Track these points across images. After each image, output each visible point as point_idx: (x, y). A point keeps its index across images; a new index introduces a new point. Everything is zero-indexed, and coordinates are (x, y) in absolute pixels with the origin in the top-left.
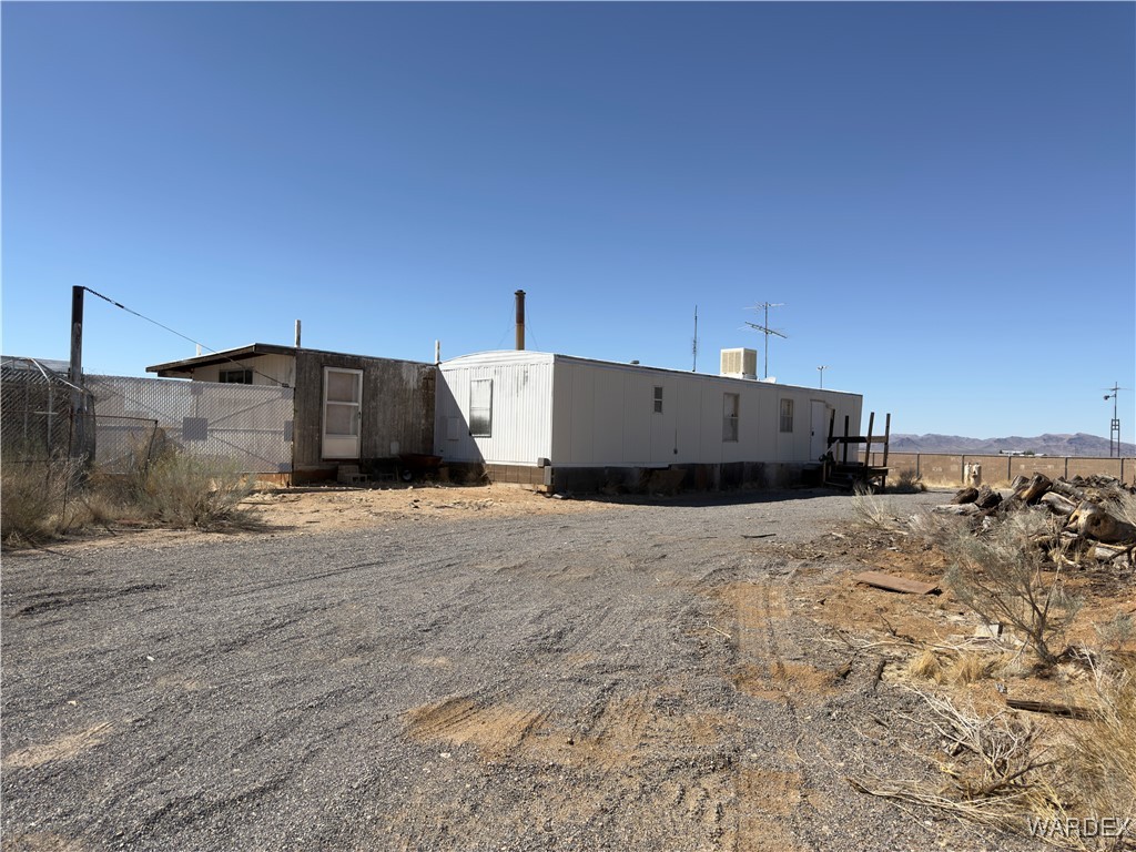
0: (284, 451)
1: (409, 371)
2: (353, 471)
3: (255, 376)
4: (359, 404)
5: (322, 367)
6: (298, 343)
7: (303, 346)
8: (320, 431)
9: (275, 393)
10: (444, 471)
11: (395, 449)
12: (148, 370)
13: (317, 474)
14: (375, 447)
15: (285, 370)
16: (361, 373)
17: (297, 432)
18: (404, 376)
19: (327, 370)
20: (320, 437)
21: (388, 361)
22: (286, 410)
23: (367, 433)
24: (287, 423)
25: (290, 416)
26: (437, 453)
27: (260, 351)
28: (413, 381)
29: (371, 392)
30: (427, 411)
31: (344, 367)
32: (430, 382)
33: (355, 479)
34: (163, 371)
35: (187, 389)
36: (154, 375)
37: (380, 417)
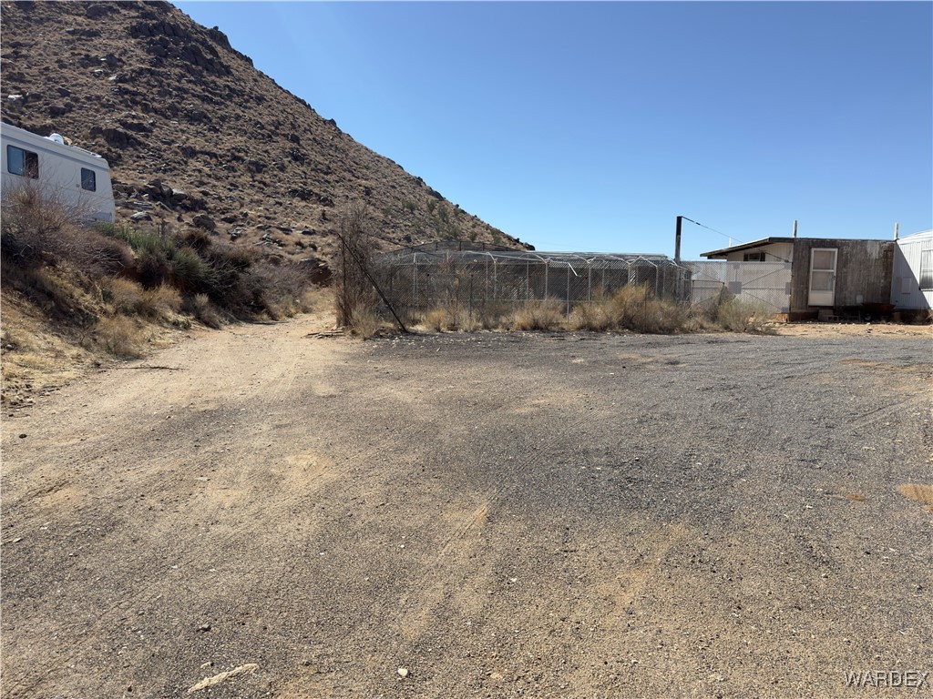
0: (785, 300)
1: (873, 246)
2: (830, 314)
3: (767, 256)
4: (834, 271)
5: (810, 248)
6: (795, 235)
7: (798, 236)
8: (807, 288)
9: (780, 266)
10: (896, 315)
11: (859, 300)
12: (701, 255)
13: (805, 314)
14: (845, 298)
15: (787, 252)
16: (836, 250)
17: (793, 289)
18: (869, 250)
19: (813, 250)
20: (808, 292)
21: (857, 241)
22: (786, 275)
23: (839, 290)
24: (787, 283)
25: (789, 279)
26: (892, 303)
27: (772, 241)
28: (875, 253)
29: (844, 263)
30: (886, 274)
31: (825, 247)
32: (889, 253)
33: (830, 318)
34: (710, 256)
35: (724, 266)
36: (705, 259)
37: (849, 278)
